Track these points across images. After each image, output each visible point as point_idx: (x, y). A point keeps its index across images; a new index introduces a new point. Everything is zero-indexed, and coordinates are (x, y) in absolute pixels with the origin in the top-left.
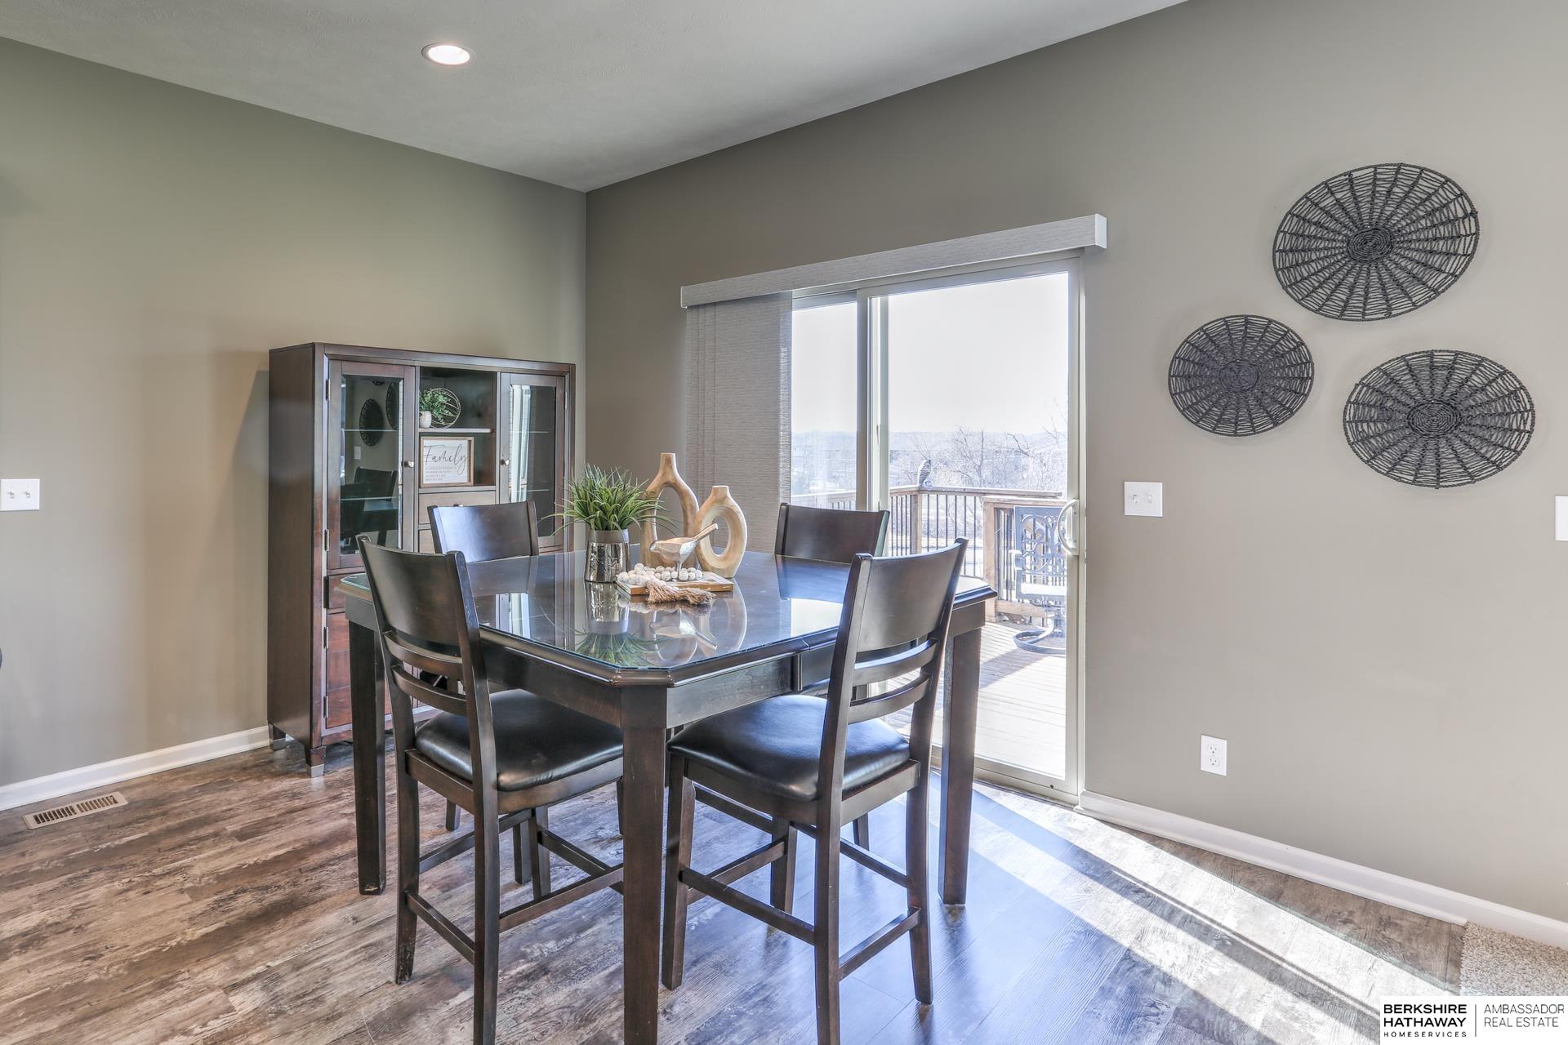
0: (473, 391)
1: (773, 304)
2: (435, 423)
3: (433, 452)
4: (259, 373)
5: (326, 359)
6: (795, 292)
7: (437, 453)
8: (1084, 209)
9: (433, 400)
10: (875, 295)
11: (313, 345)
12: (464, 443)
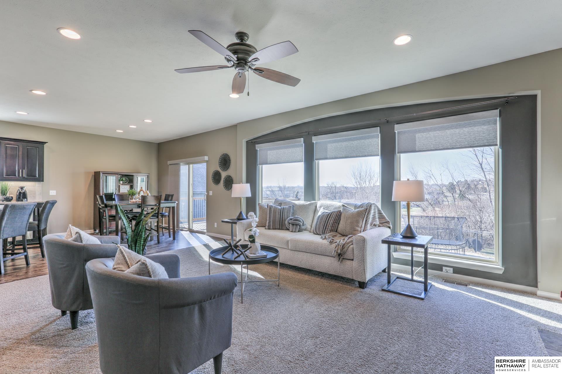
0: (131, 177)
1: (178, 164)
2: (123, 183)
3: (122, 187)
4: (92, 175)
5: (102, 174)
6: (181, 163)
7: (123, 187)
8: (204, 155)
9: (122, 179)
10: (191, 164)
11: (100, 172)
12: (128, 186)
